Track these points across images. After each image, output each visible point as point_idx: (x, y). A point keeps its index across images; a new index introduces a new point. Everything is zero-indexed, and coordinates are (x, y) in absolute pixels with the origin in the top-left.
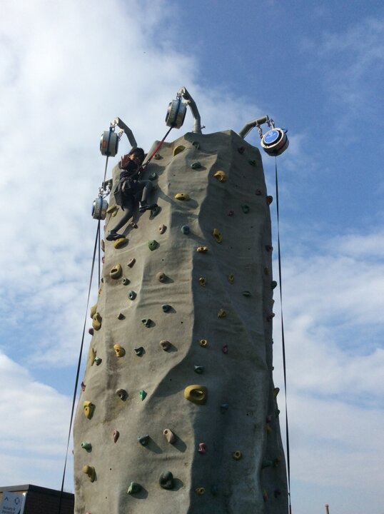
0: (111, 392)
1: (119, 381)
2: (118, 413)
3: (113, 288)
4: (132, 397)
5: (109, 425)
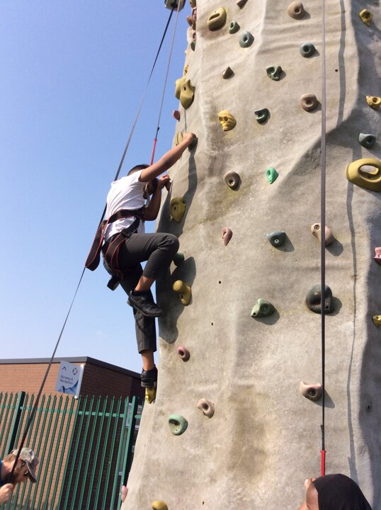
0: (215, 180)
1: (228, 164)
2: (227, 208)
3: (213, 42)
4: (251, 184)
5: (213, 224)
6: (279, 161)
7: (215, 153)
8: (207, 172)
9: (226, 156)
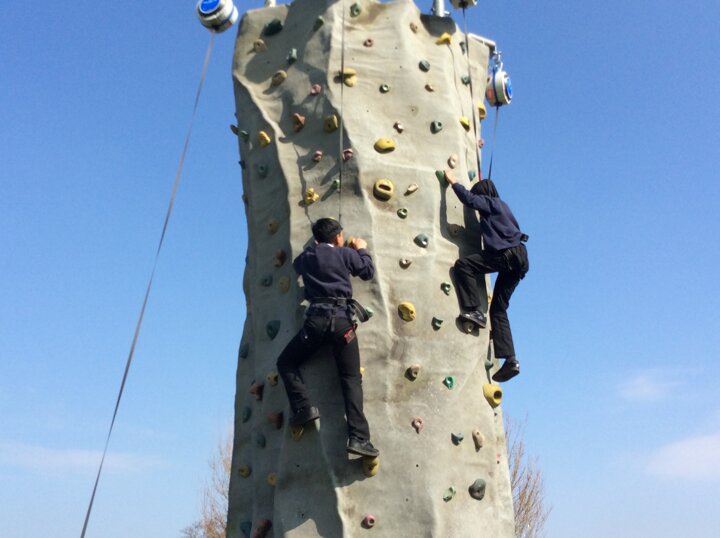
0: (395, 364)
1: (408, 353)
2: (408, 395)
3: (382, 213)
4: (427, 380)
5: (398, 407)
6: (451, 370)
7: (398, 338)
8: (389, 354)
9: (406, 345)
